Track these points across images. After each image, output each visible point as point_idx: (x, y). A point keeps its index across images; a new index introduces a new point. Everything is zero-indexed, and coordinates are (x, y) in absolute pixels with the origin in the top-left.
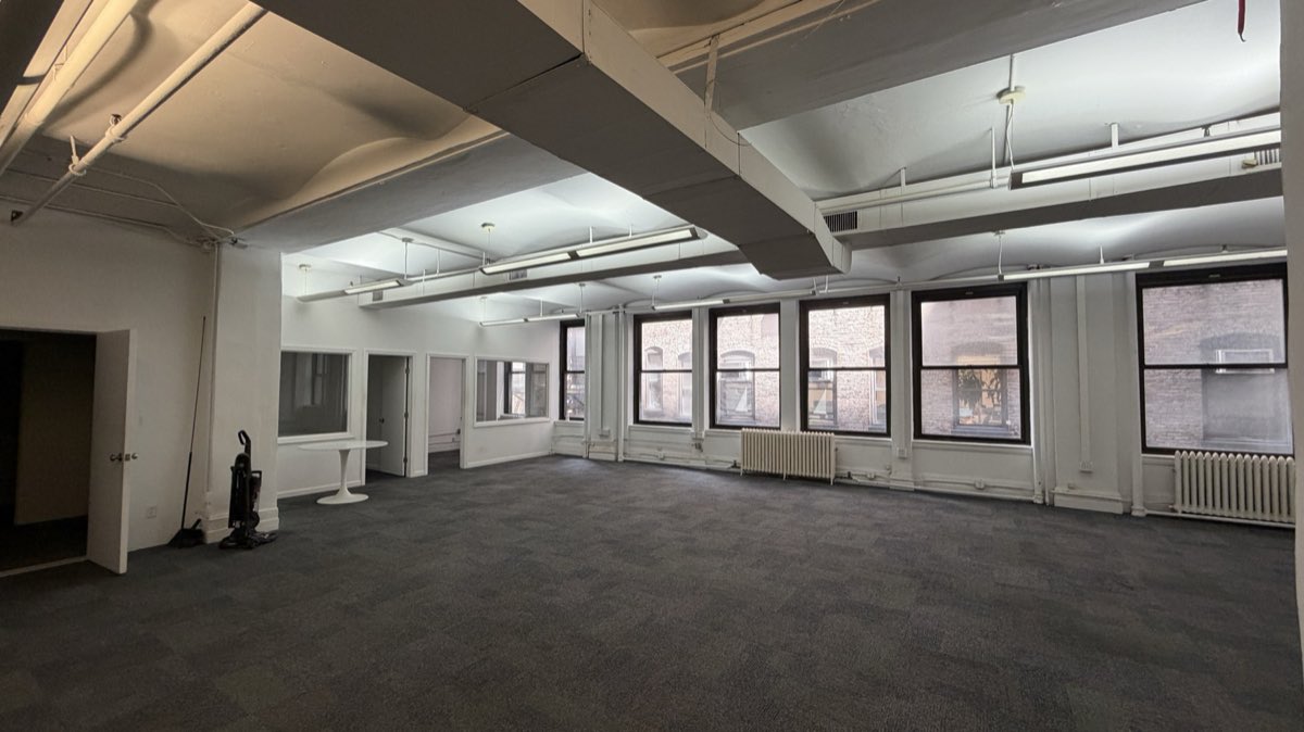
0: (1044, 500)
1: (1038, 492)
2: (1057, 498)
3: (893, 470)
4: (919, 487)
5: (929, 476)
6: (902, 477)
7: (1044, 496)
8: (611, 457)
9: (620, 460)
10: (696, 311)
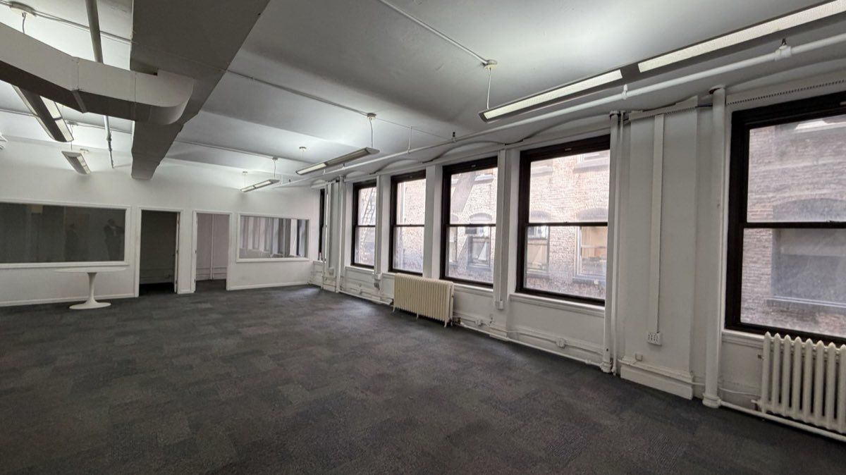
0: (611, 369)
2: (624, 369)
3: (494, 319)
4: (512, 340)
6: (499, 328)
7: (611, 364)
8: (332, 289)
9: (337, 292)
10: (378, 178)
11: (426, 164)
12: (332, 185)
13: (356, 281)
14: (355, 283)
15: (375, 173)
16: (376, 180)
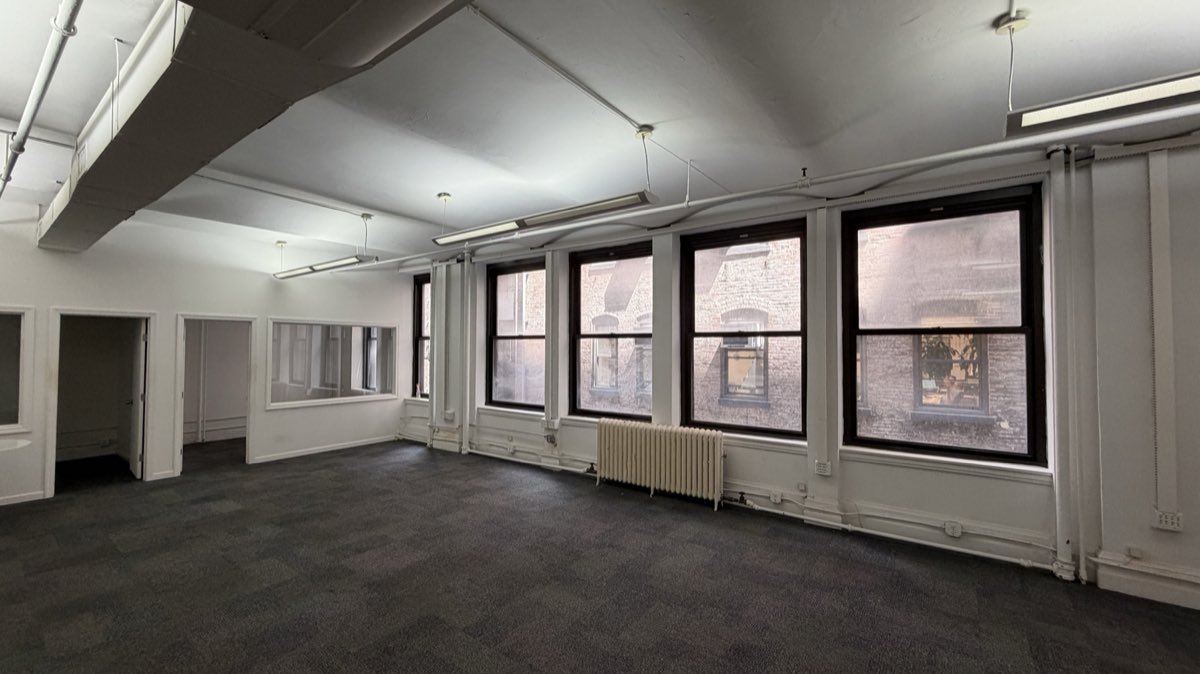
0: (1076, 574)
1: (1064, 556)
2: (1101, 571)
3: (810, 493)
4: (849, 527)
5: (866, 506)
6: (822, 508)
7: (1078, 568)
8: (455, 448)
9: (464, 452)
10: (549, 256)
11: (652, 233)
12: (448, 266)
13: (503, 433)
14: (502, 436)
15: (542, 246)
16: (544, 257)
